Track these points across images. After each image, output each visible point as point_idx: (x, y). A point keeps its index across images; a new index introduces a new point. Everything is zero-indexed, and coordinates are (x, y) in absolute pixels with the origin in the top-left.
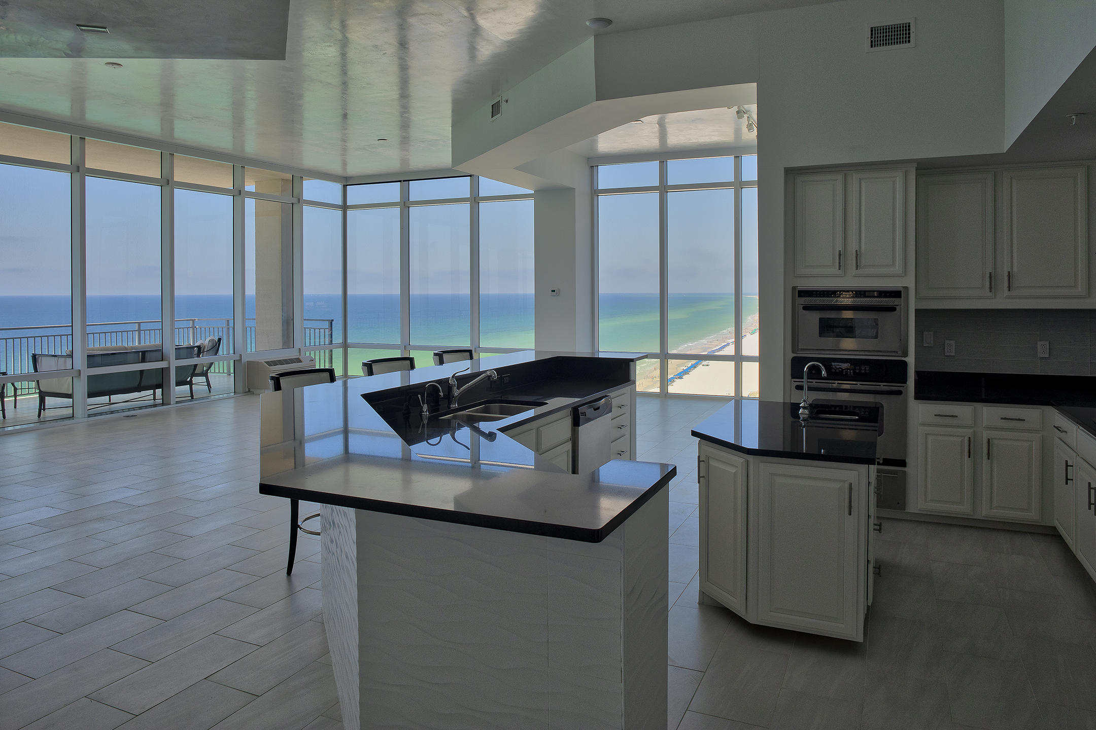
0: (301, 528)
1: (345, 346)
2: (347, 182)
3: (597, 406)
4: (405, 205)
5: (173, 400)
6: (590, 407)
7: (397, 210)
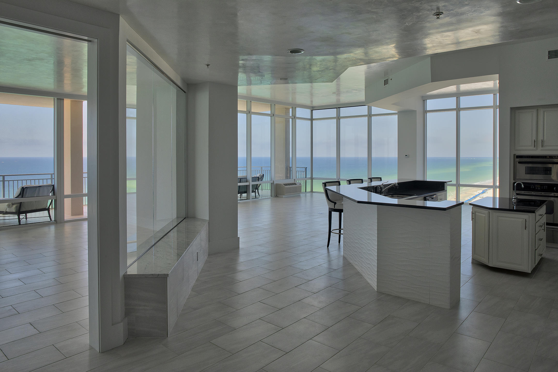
0: (332, 232)
1: (312, 179)
2: (313, 109)
3: (432, 198)
4: (338, 118)
5: (251, 198)
6: (430, 197)
7: (335, 121)
